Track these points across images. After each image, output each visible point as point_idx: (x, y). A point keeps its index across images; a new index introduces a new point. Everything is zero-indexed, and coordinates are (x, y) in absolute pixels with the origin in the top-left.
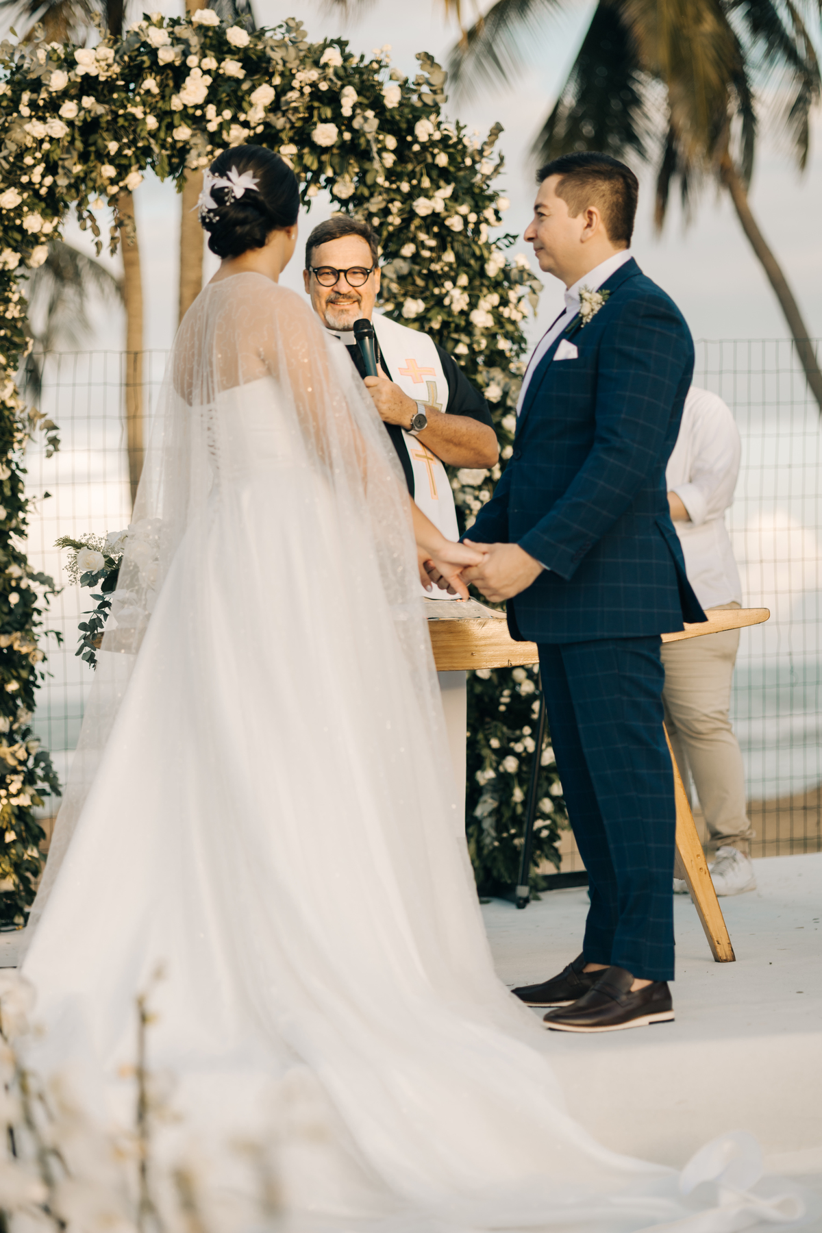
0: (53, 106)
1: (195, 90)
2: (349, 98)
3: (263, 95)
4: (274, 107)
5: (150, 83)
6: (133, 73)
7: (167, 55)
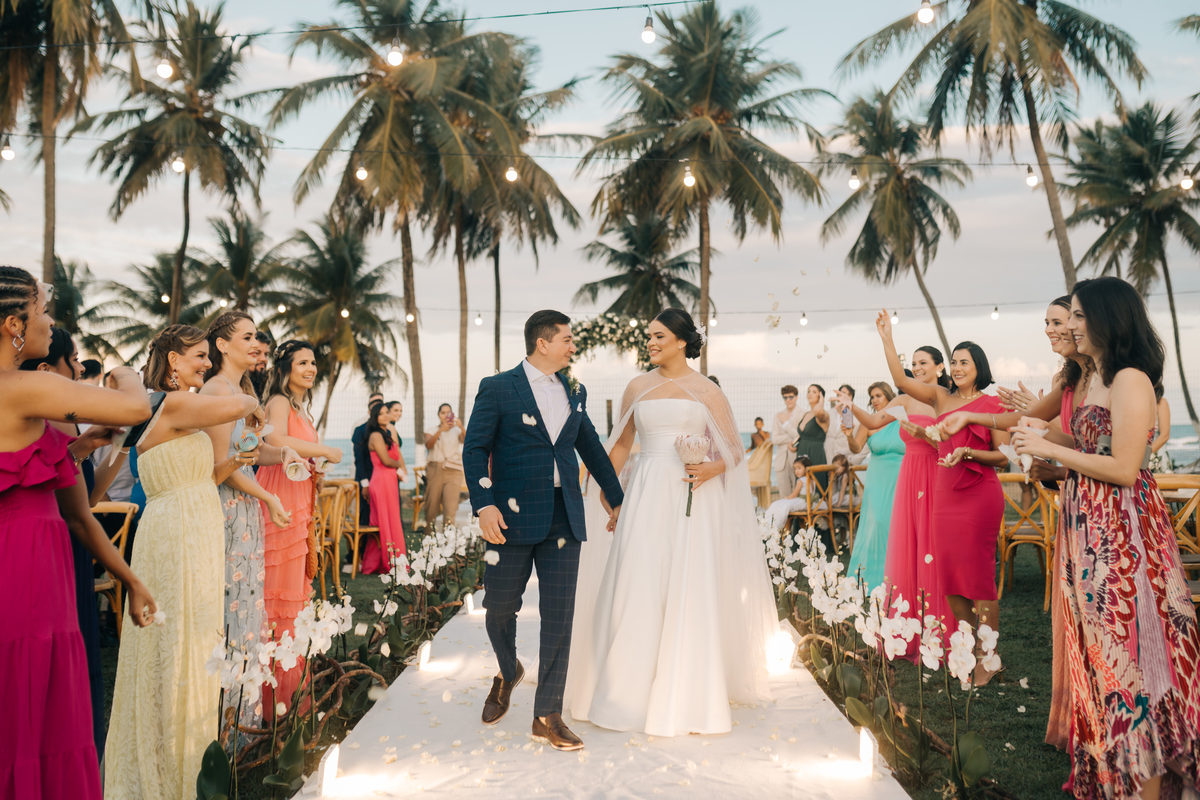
0: (577, 334)
1: (606, 331)
2: (637, 332)
3: (620, 332)
4: (622, 334)
5: (597, 329)
6: (594, 327)
7: (601, 324)
